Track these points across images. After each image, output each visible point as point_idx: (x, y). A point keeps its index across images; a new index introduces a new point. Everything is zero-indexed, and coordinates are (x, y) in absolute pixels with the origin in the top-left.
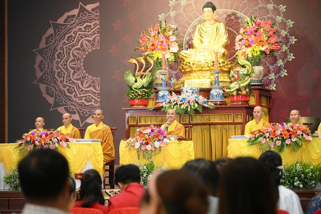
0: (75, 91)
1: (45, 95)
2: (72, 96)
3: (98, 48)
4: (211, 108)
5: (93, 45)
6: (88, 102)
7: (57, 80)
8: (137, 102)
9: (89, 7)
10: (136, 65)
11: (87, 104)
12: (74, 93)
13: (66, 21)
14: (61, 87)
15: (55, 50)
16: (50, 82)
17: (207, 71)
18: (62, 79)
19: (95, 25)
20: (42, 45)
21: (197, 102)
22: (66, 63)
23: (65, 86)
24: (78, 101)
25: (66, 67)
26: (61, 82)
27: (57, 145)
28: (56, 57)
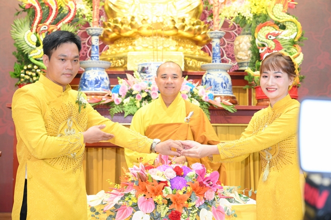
4: (230, 110)
10: (35, 8)
17: (168, 37)
21: (193, 95)
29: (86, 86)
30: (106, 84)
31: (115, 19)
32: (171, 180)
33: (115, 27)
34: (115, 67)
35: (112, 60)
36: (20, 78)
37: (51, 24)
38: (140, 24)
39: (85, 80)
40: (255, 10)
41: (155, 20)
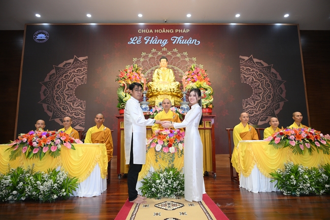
0: (68, 109)
1: (46, 110)
2: (66, 112)
3: (86, 83)
5: (82, 81)
6: (76, 116)
7: (56, 102)
9: (81, 59)
11: (76, 117)
13: (64, 66)
14: (58, 106)
15: (56, 83)
16: (50, 102)
18: (59, 101)
19: (84, 69)
20: (47, 79)
22: (62, 91)
23: (61, 106)
24: (70, 115)
25: (62, 93)
26: (58, 103)
27: (60, 146)
28: (56, 87)
30: (148, 109)
31: (151, 89)
32: (169, 134)
33: (151, 92)
36: (120, 107)
38: (159, 91)
40: (197, 86)
41: (164, 89)
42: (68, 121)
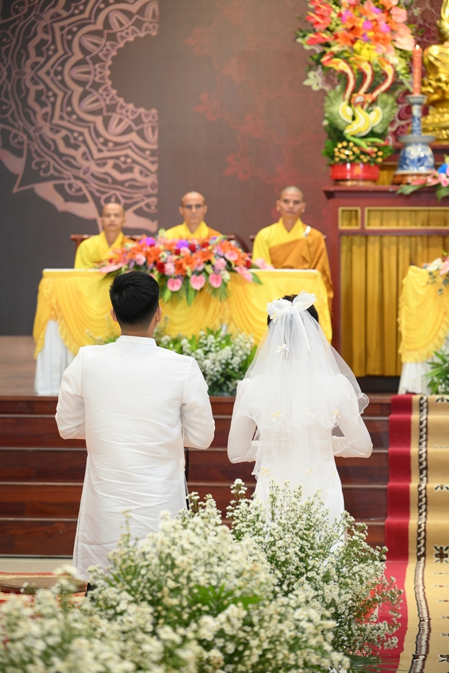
0: (85, 142)
2: (78, 154)
3: (154, 33)
5: (138, 24)
6: (122, 171)
7: (35, 113)
8: (359, 170)
11: (119, 177)
12: (83, 149)
14: (46, 131)
16: (12, 116)
18: (48, 109)
22: (59, 69)
23: (55, 129)
24: (95, 169)
25: (59, 78)
26: (45, 117)
27: (227, 276)
28: (32, 51)
29: (407, 165)
30: (430, 162)
31: (437, 77)
33: (439, 88)
34: (438, 140)
35: (434, 130)
36: (333, 157)
37: (366, 93)
39: (405, 158)
42: (198, 206)
